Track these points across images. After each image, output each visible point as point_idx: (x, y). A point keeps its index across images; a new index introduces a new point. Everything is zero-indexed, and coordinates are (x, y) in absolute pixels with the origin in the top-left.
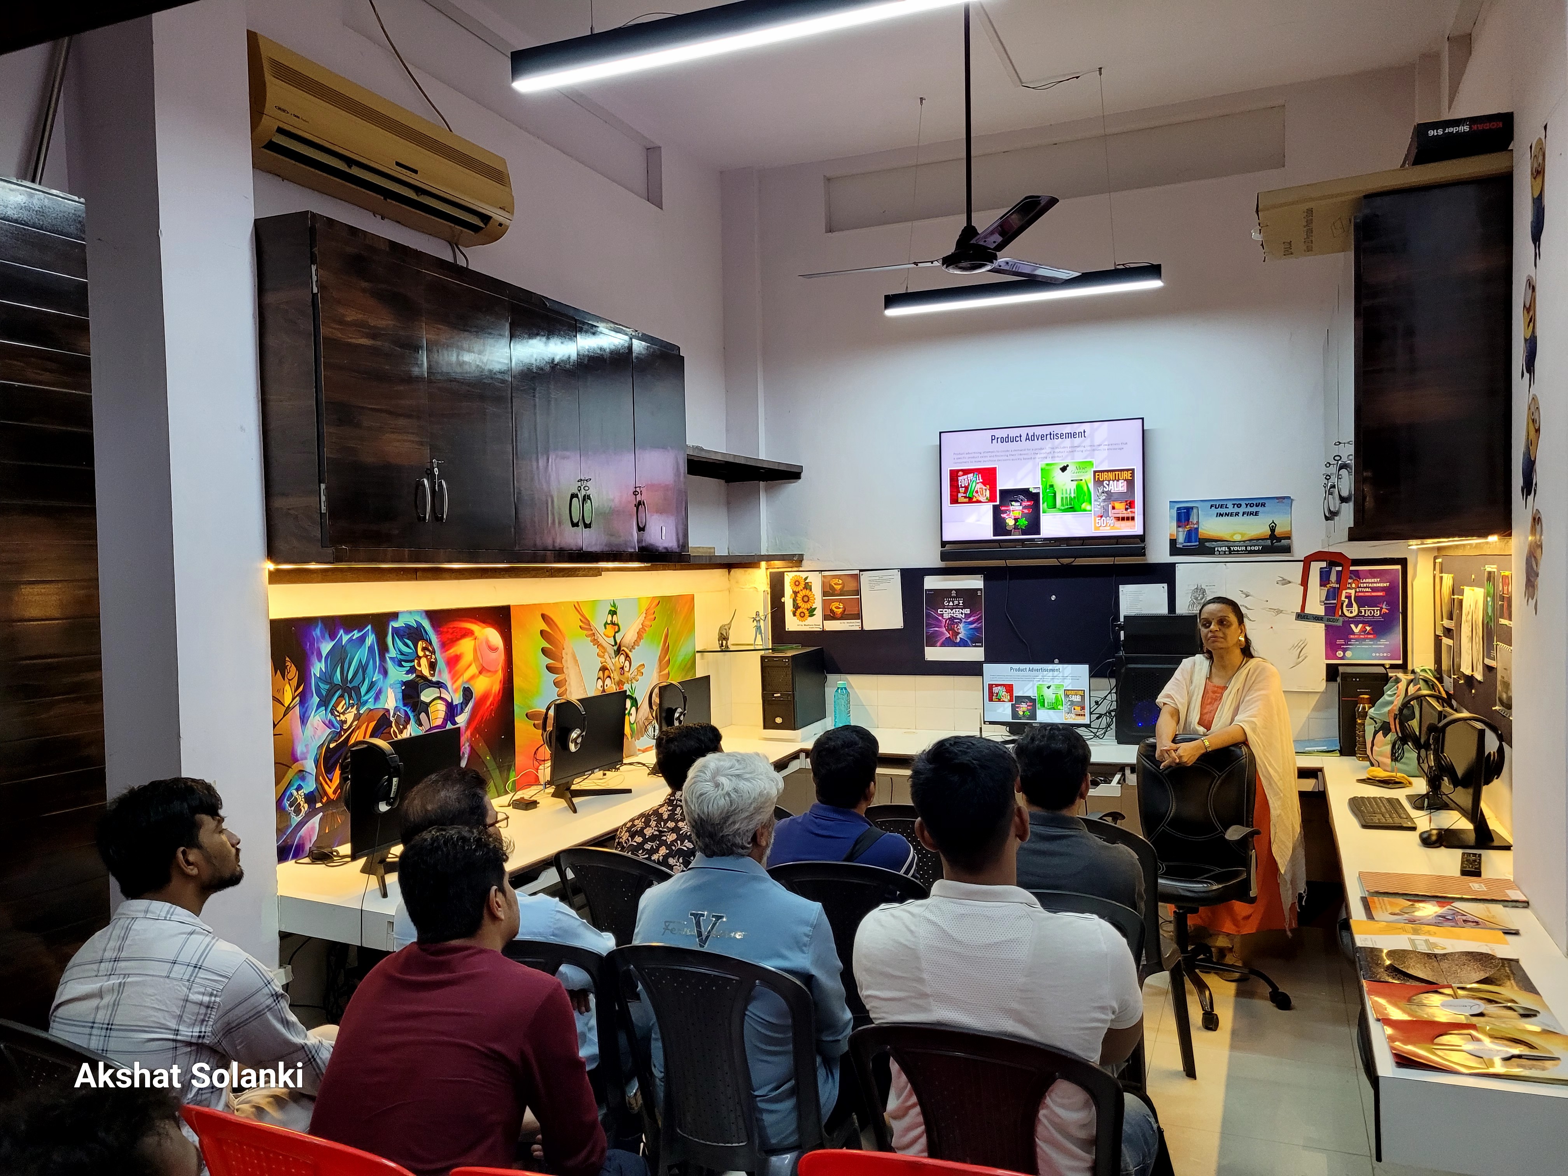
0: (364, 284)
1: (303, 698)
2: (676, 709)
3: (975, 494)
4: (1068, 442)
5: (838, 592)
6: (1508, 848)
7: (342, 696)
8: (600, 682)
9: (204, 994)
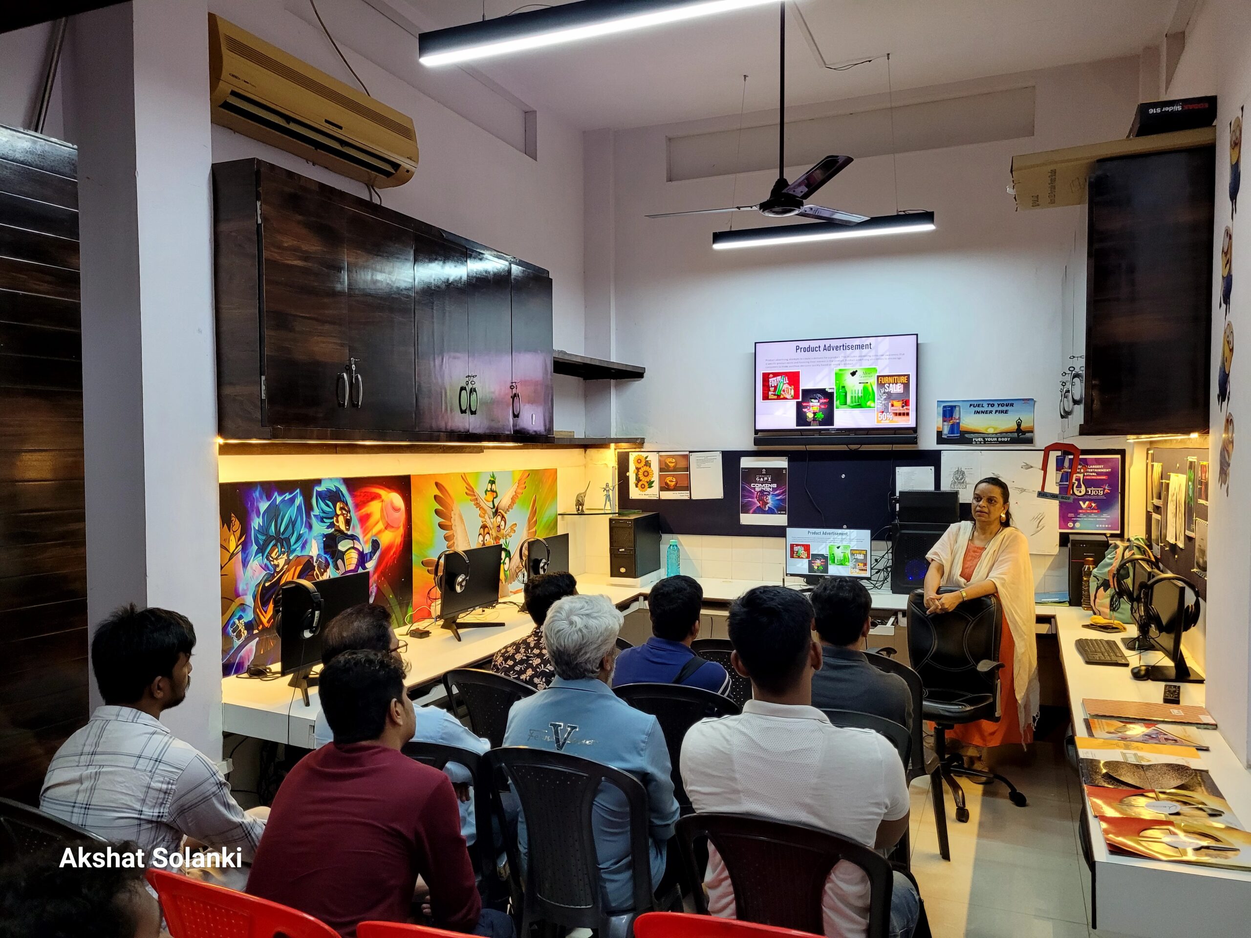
0: (300, 218)
1: (245, 546)
2: (541, 560)
3: (782, 392)
4: (857, 352)
5: (672, 469)
6: (1201, 681)
7: (275, 545)
8: (481, 538)
9: (162, 783)
